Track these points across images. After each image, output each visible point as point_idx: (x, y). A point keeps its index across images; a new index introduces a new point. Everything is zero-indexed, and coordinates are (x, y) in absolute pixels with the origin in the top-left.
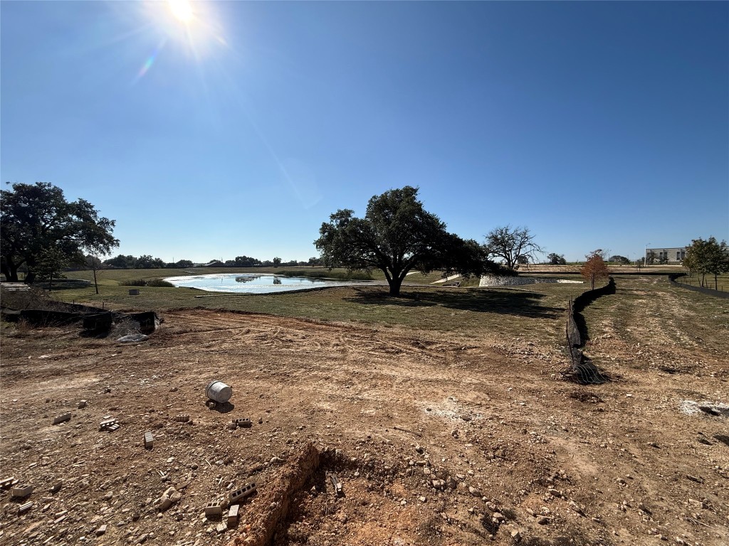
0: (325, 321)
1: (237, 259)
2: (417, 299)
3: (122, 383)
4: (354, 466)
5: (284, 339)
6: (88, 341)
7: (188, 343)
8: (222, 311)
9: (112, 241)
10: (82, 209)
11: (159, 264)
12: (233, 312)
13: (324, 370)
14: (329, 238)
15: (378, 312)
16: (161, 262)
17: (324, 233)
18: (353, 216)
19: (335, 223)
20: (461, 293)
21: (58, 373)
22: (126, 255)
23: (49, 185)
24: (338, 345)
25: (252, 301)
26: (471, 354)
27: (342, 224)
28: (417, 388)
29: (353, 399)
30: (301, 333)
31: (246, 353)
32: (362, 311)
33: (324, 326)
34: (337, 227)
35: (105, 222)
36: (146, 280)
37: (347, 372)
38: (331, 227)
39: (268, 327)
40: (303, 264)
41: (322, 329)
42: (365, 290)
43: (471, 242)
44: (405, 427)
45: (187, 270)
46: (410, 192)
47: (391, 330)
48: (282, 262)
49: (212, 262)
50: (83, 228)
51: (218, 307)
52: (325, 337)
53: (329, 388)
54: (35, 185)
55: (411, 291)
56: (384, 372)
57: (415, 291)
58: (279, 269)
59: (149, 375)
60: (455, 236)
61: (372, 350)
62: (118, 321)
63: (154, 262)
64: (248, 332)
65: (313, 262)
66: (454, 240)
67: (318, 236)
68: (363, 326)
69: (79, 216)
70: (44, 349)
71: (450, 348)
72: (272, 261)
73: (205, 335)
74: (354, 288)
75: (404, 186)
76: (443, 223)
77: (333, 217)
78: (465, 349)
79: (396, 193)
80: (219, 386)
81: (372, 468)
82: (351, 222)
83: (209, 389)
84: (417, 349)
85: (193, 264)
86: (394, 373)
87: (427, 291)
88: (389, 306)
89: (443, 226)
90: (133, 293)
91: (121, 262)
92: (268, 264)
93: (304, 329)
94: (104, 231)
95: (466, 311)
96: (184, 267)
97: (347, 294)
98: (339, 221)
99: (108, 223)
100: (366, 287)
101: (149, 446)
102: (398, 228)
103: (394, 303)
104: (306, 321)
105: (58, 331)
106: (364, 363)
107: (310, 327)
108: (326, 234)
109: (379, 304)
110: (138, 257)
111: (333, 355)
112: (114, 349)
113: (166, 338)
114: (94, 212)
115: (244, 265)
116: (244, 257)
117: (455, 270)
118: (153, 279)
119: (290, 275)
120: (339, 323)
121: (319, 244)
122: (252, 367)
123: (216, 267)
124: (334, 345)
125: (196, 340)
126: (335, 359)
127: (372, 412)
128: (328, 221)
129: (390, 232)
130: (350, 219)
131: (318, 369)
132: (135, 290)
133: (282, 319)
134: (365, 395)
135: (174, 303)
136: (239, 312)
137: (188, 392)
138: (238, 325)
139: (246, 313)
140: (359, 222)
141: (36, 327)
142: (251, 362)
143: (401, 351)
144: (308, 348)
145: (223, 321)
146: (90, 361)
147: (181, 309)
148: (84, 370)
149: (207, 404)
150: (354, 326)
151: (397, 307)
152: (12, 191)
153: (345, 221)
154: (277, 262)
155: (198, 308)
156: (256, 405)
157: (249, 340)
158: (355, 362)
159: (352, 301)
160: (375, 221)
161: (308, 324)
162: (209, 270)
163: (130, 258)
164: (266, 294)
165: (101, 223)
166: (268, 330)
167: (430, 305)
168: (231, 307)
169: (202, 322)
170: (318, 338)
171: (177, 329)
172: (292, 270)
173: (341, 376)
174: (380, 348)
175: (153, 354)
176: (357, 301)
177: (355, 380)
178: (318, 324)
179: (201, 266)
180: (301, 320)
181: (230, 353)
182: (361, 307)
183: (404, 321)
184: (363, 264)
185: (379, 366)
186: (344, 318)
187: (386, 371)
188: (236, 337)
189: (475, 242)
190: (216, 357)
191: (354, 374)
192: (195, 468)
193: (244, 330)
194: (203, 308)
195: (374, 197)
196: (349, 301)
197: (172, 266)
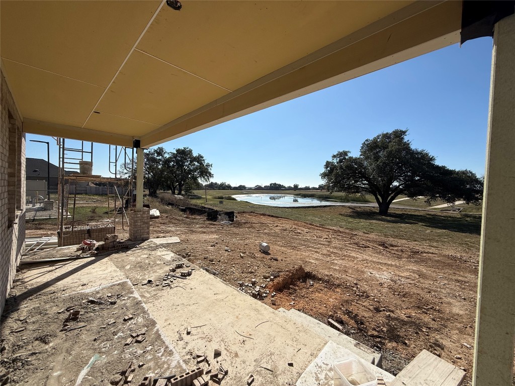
0: (322, 226)
1: (271, 184)
2: (403, 218)
3: (227, 239)
4: (320, 279)
5: (296, 232)
6: (211, 222)
7: (249, 228)
8: (264, 215)
9: (211, 175)
10: (199, 159)
11: (229, 187)
12: (269, 216)
13: (315, 248)
14: (331, 171)
15: (362, 224)
16: (230, 186)
17: (327, 168)
18: (350, 155)
19: (335, 161)
20: (453, 217)
21: (204, 233)
22: (214, 182)
23: (188, 148)
24: (327, 238)
25: (279, 211)
26: (425, 256)
27: (341, 161)
28: (369, 265)
29: (328, 262)
30: (306, 230)
31: (276, 235)
32: (349, 222)
33: (321, 228)
34: (337, 163)
35: (208, 165)
36: (224, 196)
37: (328, 251)
38: (332, 164)
39: (288, 225)
40: (314, 188)
41: (319, 230)
42: (359, 210)
43: (464, 173)
44: (353, 276)
45: (243, 191)
46: (399, 135)
47: (367, 235)
48: (299, 187)
49: (256, 186)
50: (200, 169)
51: (261, 213)
52: (319, 233)
53: (315, 256)
54: (183, 149)
55: (401, 213)
56: (351, 255)
57: (405, 212)
58: (297, 192)
59: (236, 238)
60: (444, 167)
61: (348, 244)
62: (220, 215)
63: (227, 186)
64: (277, 226)
65: (321, 187)
66: (443, 171)
67: (323, 170)
68: (347, 231)
69: (198, 162)
70: (197, 223)
71: (409, 251)
72: (293, 187)
73: (256, 225)
74: (349, 207)
75: (394, 130)
76: (433, 157)
77: (334, 156)
78: (421, 253)
79: (386, 136)
80: (265, 244)
81: (328, 282)
82: (348, 159)
83: (261, 245)
84: (381, 248)
85: (246, 188)
86: (358, 256)
87: (416, 213)
88: (374, 221)
89: (432, 159)
90: (221, 202)
91: (213, 186)
92: (290, 188)
93: (308, 228)
94: (207, 169)
95: (444, 231)
96: (241, 189)
97: (344, 211)
98: (339, 159)
99: (209, 165)
100: (360, 207)
101: (242, 257)
102: (384, 163)
103: (379, 220)
104: (310, 224)
105: (198, 217)
106: (341, 249)
107: (312, 228)
108: (329, 169)
109: (365, 219)
110: (220, 183)
111: (322, 243)
112: (220, 226)
113: (239, 225)
114: (204, 160)
115: (275, 189)
116: (275, 183)
117: (440, 197)
118: (227, 196)
119: (305, 196)
120: (331, 228)
121: (324, 175)
122: (279, 241)
123: (259, 189)
124: (325, 238)
125: (252, 227)
126: (324, 245)
127: (337, 268)
128: (330, 160)
129: (378, 166)
130: (347, 157)
131: (312, 247)
132: (222, 201)
133: (296, 222)
134: (336, 262)
135: (240, 209)
136: (272, 216)
137: (252, 246)
138: (272, 223)
139: (276, 217)
140: (354, 160)
141: (192, 215)
142: (278, 239)
143: (369, 247)
144: (309, 238)
145: (264, 219)
146: (213, 230)
147: (244, 212)
148: (212, 232)
149: (260, 251)
150: (341, 230)
151: (380, 222)
152: (175, 152)
153: (343, 159)
154: (296, 187)
155: (251, 212)
156: (280, 255)
157: (277, 230)
158: (335, 248)
159: (346, 216)
160: (367, 158)
161: (311, 226)
162: (255, 191)
163: (216, 184)
164: (288, 208)
165: (207, 165)
166: (288, 227)
167: (411, 223)
168: (268, 213)
169: (254, 219)
170: (316, 233)
171: (243, 221)
172: (306, 193)
173: (325, 252)
174: (354, 243)
175: (235, 230)
176: (350, 216)
177: (332, 255)
178: (317, 227)
179: (250, 189)
180: (307, 224)
181: (268, 234)
182: (351, 220)
183: (381, 231)
184: (357, 190)
185: (349, 251)
186: (335, 225)
187: (353, 254)
188: (271, 228)
189: (471, 173)
190: (262, 235)
191: (332, 253)
192: (258, 266)
193: (275, 225)
194: (254, 213)
195: (367, 140)
196: (344, 216)
197: (235, 188)
